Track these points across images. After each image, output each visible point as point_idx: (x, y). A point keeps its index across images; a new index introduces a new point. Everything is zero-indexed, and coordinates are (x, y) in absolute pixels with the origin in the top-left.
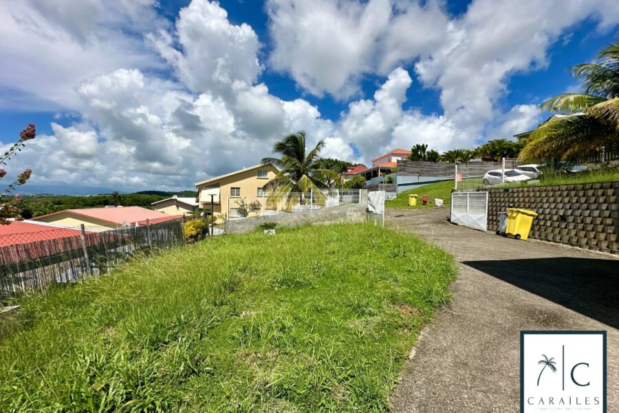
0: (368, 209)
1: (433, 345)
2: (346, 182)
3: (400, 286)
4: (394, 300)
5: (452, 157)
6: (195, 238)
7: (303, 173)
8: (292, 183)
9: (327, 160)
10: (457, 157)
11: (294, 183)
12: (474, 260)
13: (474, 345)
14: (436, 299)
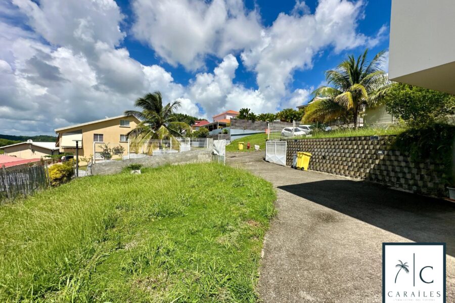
0: (213, 152)
1: (273, 245)
2: (194, 132)
3: (246, 208)
4: (244, 218)
5: (263, 117)
6: (60, 180)
7: (161, 125)
8: (152, 132)
9: (178, 114)
10: (267, 118)
11: (154, 132)
12: (283, 185)
13: (296, 242)
14: (269, 214)
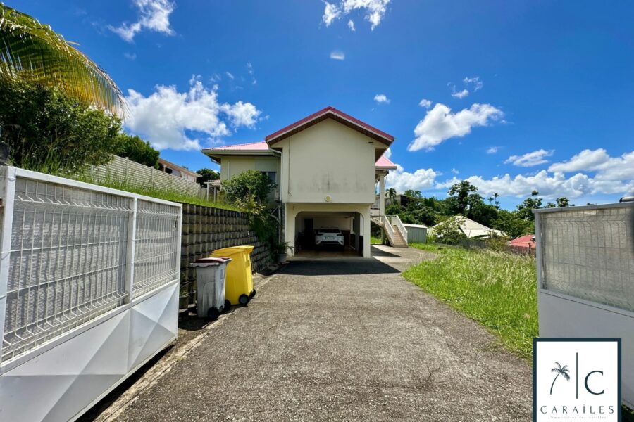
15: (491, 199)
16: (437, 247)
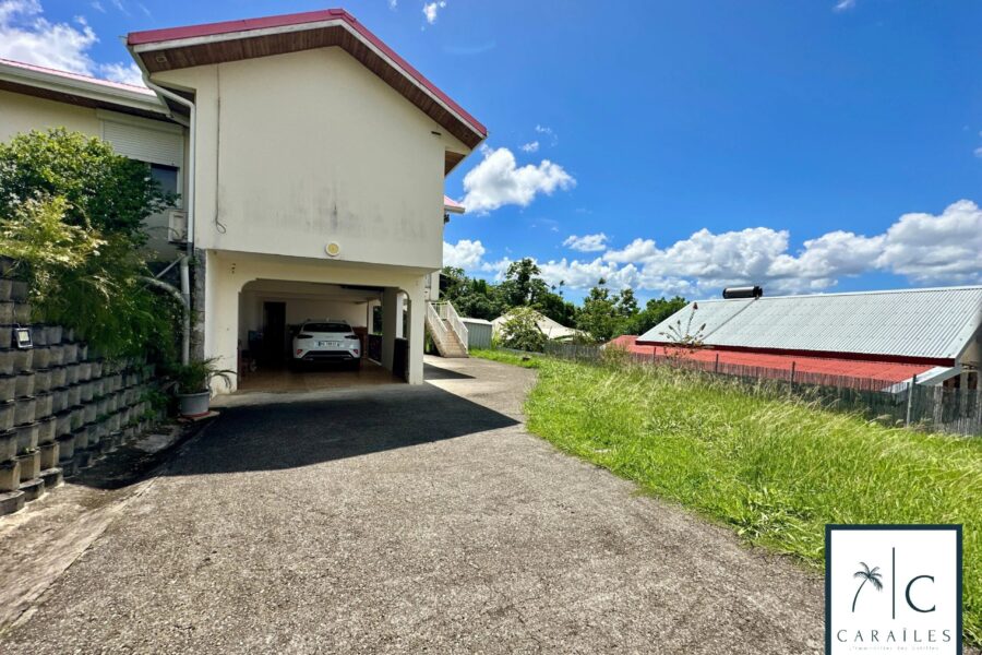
15: (554, 288)
16: (521, 358)
